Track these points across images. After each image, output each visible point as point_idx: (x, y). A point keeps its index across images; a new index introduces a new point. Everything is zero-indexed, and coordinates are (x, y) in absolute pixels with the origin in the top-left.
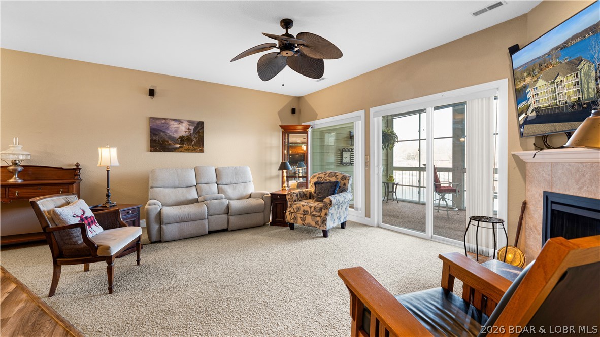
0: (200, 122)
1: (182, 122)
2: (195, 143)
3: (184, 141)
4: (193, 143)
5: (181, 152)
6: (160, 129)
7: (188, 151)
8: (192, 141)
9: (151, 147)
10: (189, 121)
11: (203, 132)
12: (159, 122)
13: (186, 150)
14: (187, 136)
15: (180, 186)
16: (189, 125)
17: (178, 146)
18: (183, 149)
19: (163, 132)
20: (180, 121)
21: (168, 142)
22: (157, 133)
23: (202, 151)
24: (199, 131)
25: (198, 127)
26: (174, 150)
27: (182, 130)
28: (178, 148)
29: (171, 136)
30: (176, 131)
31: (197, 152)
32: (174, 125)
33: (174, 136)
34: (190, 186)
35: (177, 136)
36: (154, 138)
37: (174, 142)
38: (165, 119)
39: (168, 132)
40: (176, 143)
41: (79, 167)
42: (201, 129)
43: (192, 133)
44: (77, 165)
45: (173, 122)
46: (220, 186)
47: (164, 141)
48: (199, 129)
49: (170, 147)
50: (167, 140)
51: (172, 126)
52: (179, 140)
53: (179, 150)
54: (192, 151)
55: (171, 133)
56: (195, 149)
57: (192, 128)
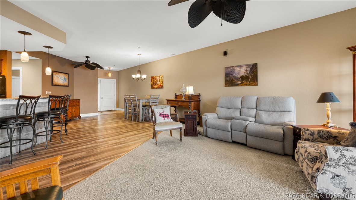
0: (254, 64)
1: (242, 67)
2: (251, 80)
3: (243, 79)
4: (249, 80)
5: (242, 86)
6: (230, 73)
7: (246, 85)
8: (249, 78)
9: (226, 84)
10: (247, 65)
11: (257, 71)
12: (229, 69)
13: (245, 84)
14: (246, 75)
15: (230, 108)
16: (247, 68)
17: (240, 83)
18: (243, 84)
19: (232, 75)
20: (241, 66)
21: (234, 80)
22: (228, 76)
23: (256, 85)
24: (254, 71)
25: (253, 68)
26: (238, 85)
27: (242, 72)
28: (240, 84)
29: (236, 77)
30: (239, 73)
31: (252, 85)
32: (238, 69)
33: (238, 76)
34: (237, 108)
35: (239, 76)
36: (227, 79)
37: (238, 80)
38: (232, 67)
39: (234, 74)
40: (239, 81)
41: (200, 95)
42: (255, 69)
43: (248, 73)
44: (199, 94)
45: (237, 68)
46: (258, 111)
47: (232, 80)
48: (253, 69)
49: (235, 83)
50: (234, 79)
51: (236, 70)
52: (240, 79)
53: (240, 85)
54: (249, 85)
55: (236, 74)
56: (251, 84)
57: (249, 69)
